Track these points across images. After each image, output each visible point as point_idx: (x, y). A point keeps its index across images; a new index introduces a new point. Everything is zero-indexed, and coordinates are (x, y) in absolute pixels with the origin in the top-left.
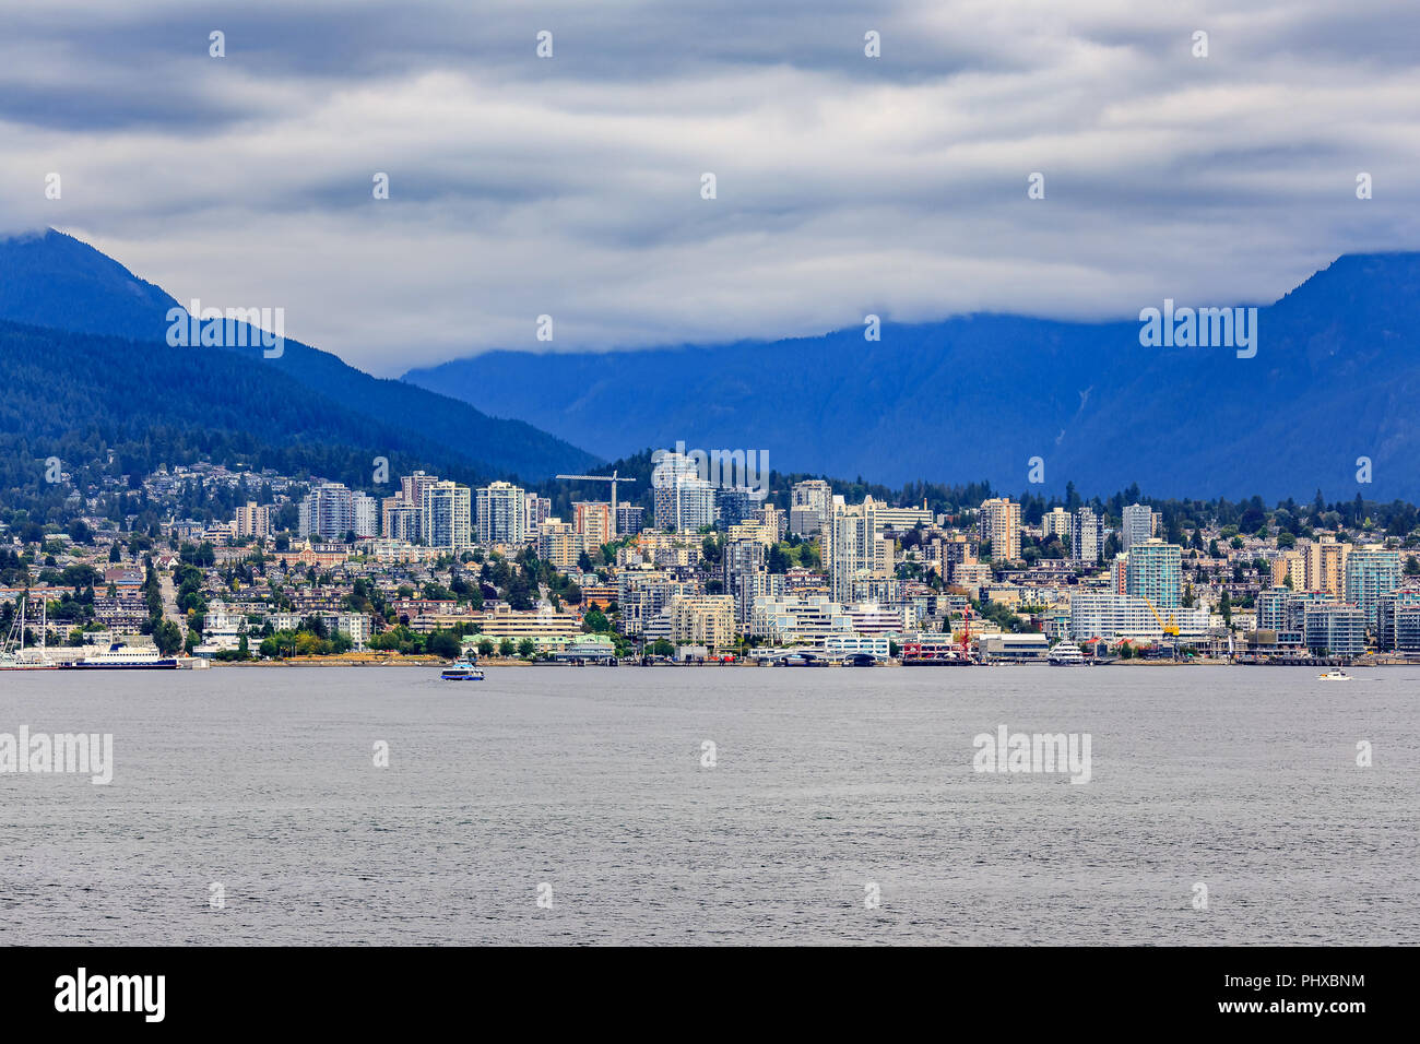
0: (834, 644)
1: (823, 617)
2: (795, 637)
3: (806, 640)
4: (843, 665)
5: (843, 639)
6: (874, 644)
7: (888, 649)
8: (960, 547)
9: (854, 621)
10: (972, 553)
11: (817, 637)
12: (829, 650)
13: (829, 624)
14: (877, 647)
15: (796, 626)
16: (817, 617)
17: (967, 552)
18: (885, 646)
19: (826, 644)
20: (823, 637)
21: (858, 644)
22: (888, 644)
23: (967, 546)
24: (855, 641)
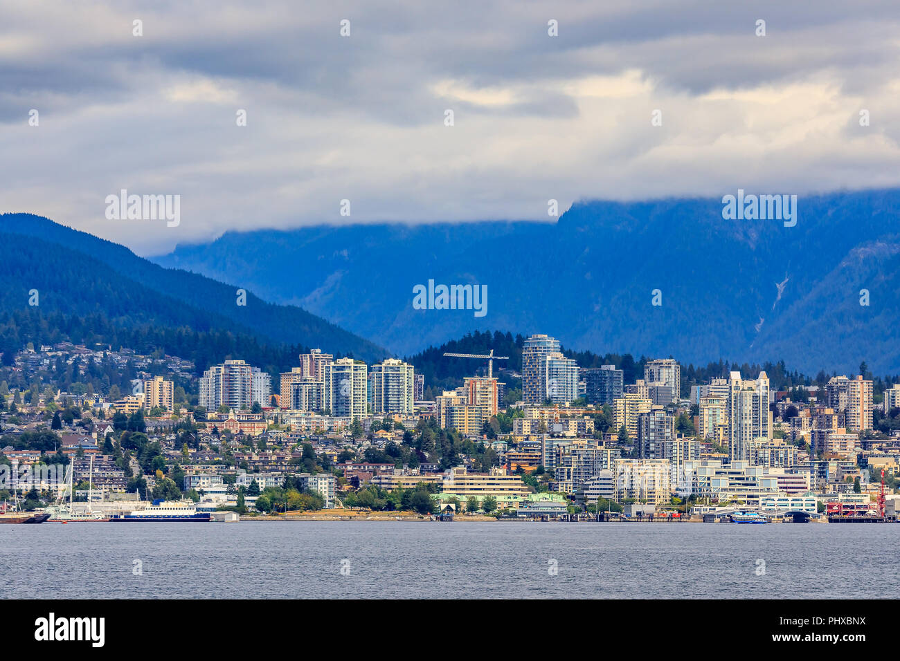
0: (769, 502)
1: (747, 479)
2: (729, 496)
3: (739, 499)
4: (784, 522)
5: (776, 498)
6: (804, 502)
7: (816, 507)
8: (829, 418)
9: (779, 483)
10: (840, 424)
11: (749, 497)
12: (764, 508)
13: (754, 485)
14: (807, 505)
15: (728, 487)
16: (743, 479)
17: (835, 423)
18: (813, 505)
19: (761, 502)
20: (757, 497)
21: (790, 502)
22: (816, 503)
23: (836, 417)
24: (787, 500)
